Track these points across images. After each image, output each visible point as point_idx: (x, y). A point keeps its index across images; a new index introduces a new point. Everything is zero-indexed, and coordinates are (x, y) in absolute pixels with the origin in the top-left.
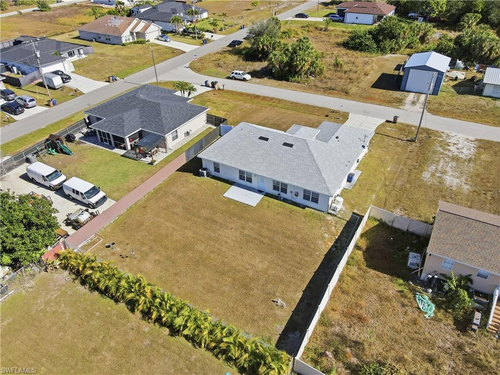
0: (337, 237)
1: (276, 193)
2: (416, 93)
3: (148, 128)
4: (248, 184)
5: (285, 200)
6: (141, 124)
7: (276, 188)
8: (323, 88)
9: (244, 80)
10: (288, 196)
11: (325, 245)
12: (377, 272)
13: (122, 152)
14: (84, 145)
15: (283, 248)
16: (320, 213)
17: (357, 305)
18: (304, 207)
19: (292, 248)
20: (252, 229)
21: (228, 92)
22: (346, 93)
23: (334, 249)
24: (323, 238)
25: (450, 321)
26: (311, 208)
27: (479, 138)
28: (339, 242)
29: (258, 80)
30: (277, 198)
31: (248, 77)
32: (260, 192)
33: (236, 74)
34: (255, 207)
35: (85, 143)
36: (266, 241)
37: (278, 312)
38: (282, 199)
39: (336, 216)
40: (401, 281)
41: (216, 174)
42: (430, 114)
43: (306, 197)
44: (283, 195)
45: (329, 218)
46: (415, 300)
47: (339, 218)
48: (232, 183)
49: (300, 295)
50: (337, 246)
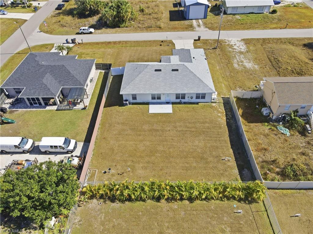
0: (225, 113)
1: (178, 101)
2: (195, 19)
3: (67, 85)
4: (159, 101)
5: (185, 103)
6: (59, 83)
7: (177, 98)
8: (144, 28)
9: (91, 33)
10: (186, 100)
11: (223, 120)
12: (254, 124)
13: (55, 108)
14: (17, 112)
15: (204, 130)
16: (207, 104)
17: (259, 144)
18: (197, 103)
19: (208, 128)
20: (180, 126)
21: (87, 44)
22: (160, 28)
23: (228, 120)
24: (219, 117)
25: (297, 134)
26: (201, 102)
27: (242, 39)
28: (227, 115)
29: (99, 31)
30: (180, 103)
31: (92, 30)
32: (168, 103)
33: (84, 30)
34: (173, 113)
35: (17, 110)
36: (193, 129)
37: (229, 164)
38: (183, 103)
39: (216, 102)
40: (266, 124)
41: (134, 101)
42: (211, 30)
43: (198, 97)
44: (183, 100)
45: (214, 104)
46: (278, 130)
47: (218, 103)
48: (148, 104)
49: (231, 151)
50: (228, 118)
